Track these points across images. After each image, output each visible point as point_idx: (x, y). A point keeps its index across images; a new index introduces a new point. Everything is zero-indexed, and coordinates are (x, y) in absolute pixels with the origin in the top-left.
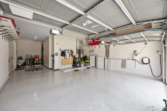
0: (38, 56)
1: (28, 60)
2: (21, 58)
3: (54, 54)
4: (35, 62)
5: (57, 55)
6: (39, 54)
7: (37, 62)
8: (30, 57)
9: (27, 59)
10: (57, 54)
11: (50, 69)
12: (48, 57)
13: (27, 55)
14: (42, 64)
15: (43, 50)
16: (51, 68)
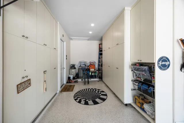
0: (93, 64)
1: (82, 70)
2: (73, 67)
3: (156, 62)
4: (90, 73)
5: (164, 67)
6: (95, 61)
7: (93, 74)
8: (84, 65)
9: (80, 68)
10: (167, 63)
11: (126, 105)
12: (120, 69)
13: (80, 63)
14: (101, 78)
15: (101, 54)
16: (130, 104)
